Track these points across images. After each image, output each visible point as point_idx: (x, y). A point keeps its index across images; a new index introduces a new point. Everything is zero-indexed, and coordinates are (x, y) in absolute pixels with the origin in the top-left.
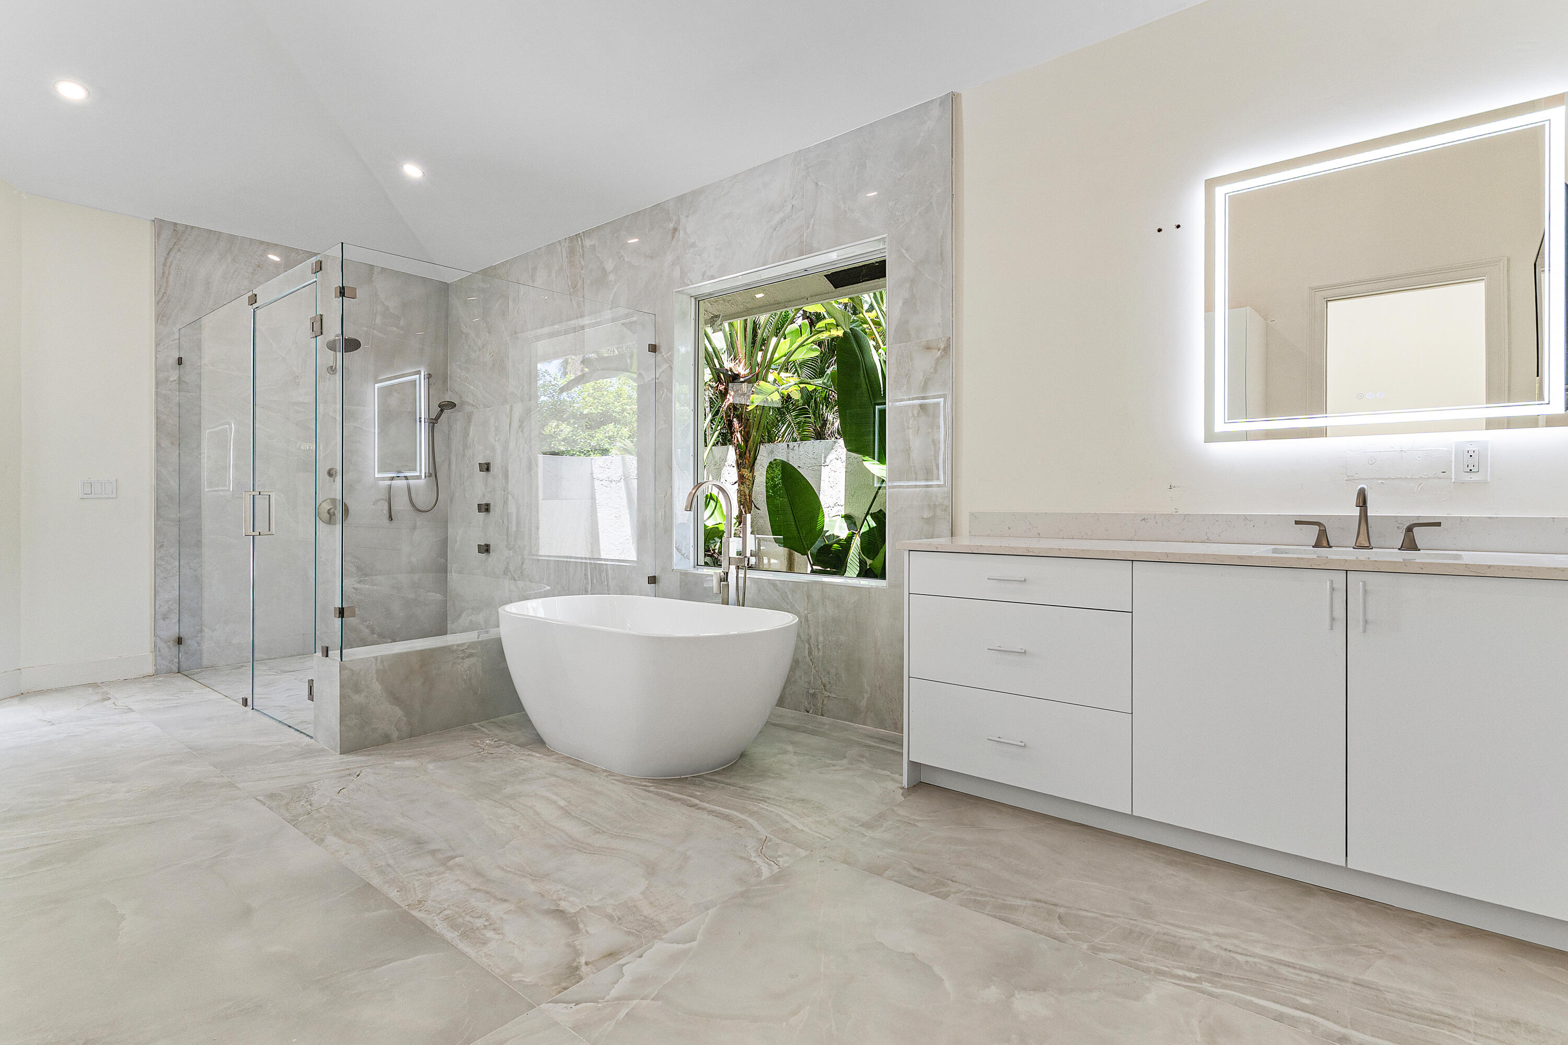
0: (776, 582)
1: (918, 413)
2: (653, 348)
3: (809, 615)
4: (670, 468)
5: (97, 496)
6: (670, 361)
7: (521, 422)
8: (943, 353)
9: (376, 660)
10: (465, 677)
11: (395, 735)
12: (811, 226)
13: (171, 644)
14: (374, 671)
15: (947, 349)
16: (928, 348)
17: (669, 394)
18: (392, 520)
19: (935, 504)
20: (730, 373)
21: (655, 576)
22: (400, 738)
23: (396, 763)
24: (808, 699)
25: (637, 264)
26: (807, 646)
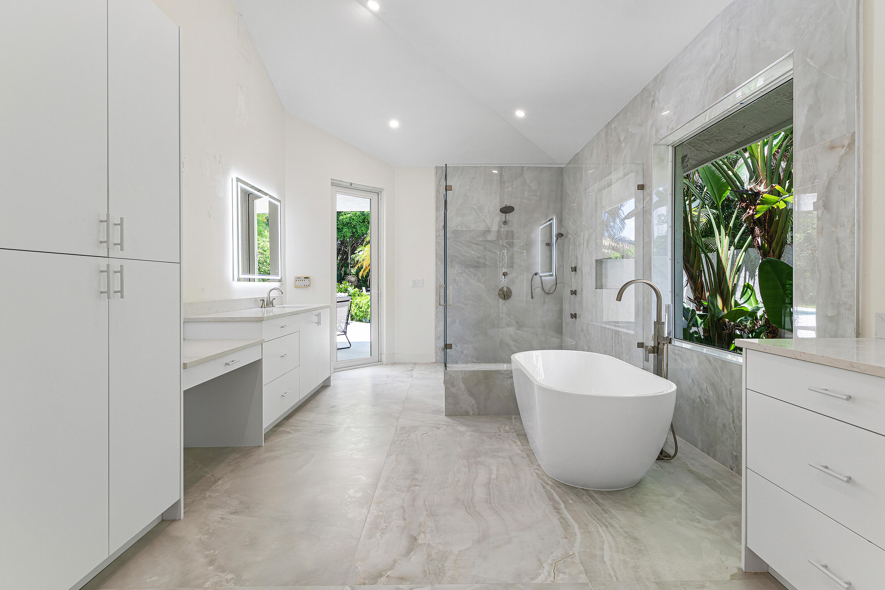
0: (711, 358)
1: (822, 213)
2: (641, 187)
3: (733, 390)
4: (651, 269)
5: (417, 286)
6: (650, 195)
7: (588, 242)
8: (847, 150)
9: (462, 372)
10: (508, 389)
11: (471, 412)
12: (734, 66)
13: (441, 350)
14: (461, 378)
15: (851, 145)
16: (832, 148)
17: (650, 217)
18: (533, 298)
19: (839, 303)
20: (750, 192)
21: (643, 343)
22: (473, 414)
23: (459, 427)
24: (732, 459)
25: (634, 132)
26: (731, 415)
